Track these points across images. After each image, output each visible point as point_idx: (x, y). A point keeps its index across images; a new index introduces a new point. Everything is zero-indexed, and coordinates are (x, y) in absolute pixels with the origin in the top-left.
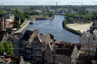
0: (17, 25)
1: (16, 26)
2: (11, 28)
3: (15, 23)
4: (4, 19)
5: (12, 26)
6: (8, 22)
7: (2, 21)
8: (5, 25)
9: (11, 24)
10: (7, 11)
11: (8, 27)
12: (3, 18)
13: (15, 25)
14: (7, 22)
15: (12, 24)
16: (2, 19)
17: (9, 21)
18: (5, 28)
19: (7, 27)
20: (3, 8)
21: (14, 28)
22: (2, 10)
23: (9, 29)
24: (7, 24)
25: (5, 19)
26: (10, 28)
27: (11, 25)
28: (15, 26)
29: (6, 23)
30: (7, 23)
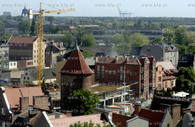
0: (190, 82)
1: (186, 83)
2: (169, 90)
3: (182, 76)
4: (148, 62)
5: (172, 84)
6: (160, 69)
7: (143, 66)
8: (151, 80)
9: (169, 77)
10: (149, 36)
11: (160, 85)
12: (147, 58)
13: (183, 80)
14: (157, 69)
15: (172, 77)
16: (143, 61)
17: (163, 69)
18: (150, 88)
19: (157, 86)
20: (132, 24)
21: (179, 91)
22: (132, 33)
23: (162, 93)
24: (157, 78)
25: (151, 60)
26: (166, 89)
27: (169, 82)
28: (183, 85)
29: (155, 74)
30: (158, 75)
